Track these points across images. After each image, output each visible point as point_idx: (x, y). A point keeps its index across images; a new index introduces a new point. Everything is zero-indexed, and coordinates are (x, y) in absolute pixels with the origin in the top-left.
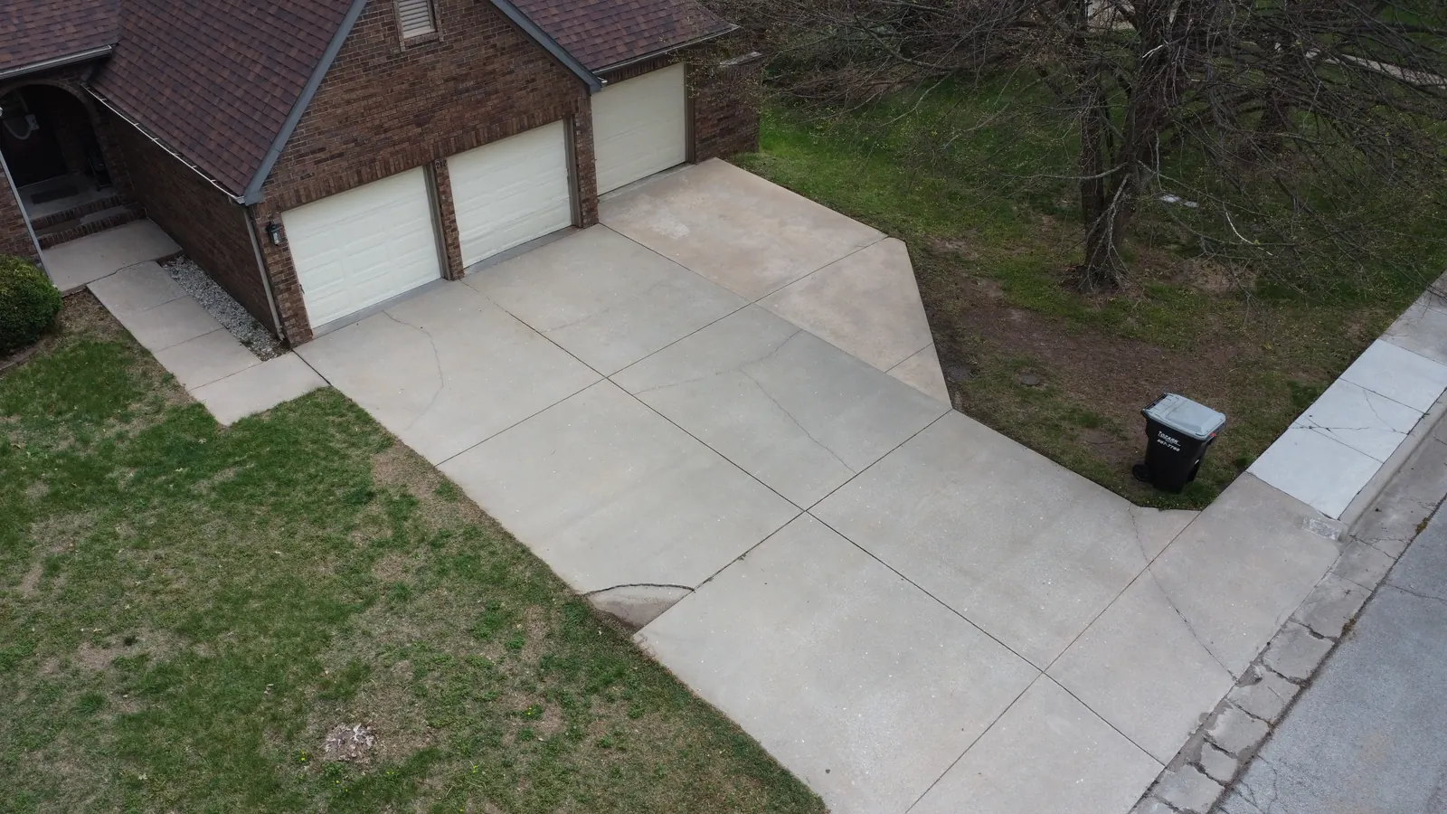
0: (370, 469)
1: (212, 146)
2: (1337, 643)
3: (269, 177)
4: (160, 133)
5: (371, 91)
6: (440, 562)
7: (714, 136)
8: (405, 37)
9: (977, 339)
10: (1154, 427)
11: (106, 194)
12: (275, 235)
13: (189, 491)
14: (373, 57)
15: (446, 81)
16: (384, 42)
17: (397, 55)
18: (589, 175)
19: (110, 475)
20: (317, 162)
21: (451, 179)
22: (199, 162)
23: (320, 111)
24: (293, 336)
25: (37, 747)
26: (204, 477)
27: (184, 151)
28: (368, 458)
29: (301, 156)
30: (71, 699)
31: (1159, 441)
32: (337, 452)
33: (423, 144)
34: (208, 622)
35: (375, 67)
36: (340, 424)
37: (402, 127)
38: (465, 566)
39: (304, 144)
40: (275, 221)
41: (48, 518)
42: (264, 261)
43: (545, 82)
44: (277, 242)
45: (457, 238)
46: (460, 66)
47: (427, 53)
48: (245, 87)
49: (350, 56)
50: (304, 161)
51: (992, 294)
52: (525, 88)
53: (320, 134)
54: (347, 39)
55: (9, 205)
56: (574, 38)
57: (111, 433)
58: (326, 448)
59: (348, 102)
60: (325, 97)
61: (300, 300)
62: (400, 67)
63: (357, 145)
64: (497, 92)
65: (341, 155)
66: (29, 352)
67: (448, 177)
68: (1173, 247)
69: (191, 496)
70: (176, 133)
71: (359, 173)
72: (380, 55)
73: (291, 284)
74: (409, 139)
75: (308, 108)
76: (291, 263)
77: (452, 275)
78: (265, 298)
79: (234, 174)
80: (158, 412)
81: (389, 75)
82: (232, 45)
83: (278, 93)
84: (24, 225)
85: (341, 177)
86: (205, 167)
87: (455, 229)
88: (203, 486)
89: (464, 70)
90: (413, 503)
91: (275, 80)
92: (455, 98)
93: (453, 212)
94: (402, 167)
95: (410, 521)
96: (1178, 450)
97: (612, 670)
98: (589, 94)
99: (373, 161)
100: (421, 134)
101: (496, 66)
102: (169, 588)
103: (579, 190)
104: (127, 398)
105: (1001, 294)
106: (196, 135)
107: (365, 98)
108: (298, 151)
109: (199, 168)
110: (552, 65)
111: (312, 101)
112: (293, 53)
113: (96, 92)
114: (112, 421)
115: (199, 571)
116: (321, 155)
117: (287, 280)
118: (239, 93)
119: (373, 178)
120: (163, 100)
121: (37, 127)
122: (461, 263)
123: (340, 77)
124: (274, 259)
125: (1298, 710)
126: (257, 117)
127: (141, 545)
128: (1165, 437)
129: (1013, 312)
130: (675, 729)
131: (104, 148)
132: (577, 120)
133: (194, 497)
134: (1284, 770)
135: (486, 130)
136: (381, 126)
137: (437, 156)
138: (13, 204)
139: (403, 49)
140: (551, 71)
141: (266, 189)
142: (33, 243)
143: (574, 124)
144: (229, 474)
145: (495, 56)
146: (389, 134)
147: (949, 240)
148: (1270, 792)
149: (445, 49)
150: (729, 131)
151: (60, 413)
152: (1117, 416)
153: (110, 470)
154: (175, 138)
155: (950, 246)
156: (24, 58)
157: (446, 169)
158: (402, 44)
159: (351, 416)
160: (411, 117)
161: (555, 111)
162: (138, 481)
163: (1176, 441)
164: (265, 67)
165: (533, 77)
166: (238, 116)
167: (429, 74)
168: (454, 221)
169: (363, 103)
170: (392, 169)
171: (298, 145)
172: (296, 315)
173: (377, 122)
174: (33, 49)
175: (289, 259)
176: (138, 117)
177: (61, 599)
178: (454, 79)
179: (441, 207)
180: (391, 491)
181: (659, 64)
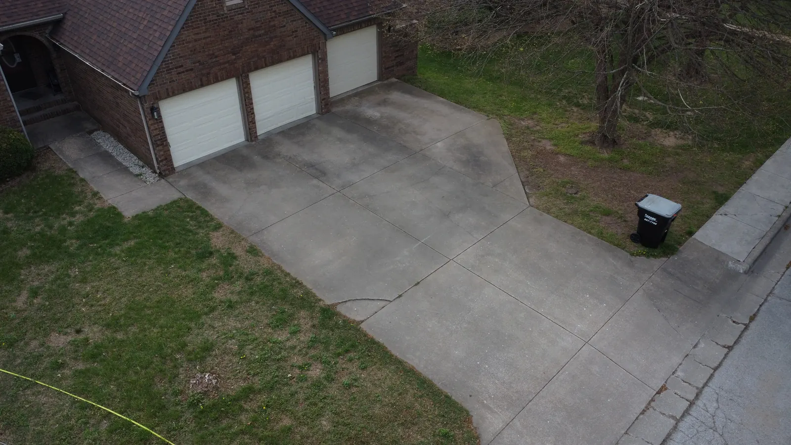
0: (209, 240)
1: (120, 65)
2: (747, 327)
3: (152, 81)
4: (90, 59)
5: (208, 34)
6: (250, 288)
7: (393, 66)
8: (227, 5)
9: (542, 170)
10: (642, 212)
11: (59, 97)
12: (155, 113)
13: (110, 252)
14: (209, 15)
15: (249, 30)
16: (215, 7)
17: (223, 15)
18: (326, 85)
19: (64, 244)
20: (179, 73)
21: (251, 85)
22: (113, 73)
23: (180, 44)
24: (164, 171)
25: (27, 388)
26: (118, 244)
27: (104, 68)
28: (208, 234)
29: (170, 69)
30: (46, 362)
31: (645, 219)
32: (191, 231)
33: (236, 65)
34: (122, 321)
35: (210, 21)
36: (192, 216)
37: (225, 55)
38: (265, 290)
39: (172, 63)
40: (155, 106)
41: (31, 267)
42: (149, 128)
43: (302, 32)
44: (156, 117)
45: (254, 118)
46: (256, 22)
47: (239, 14)
48: (138, 32)
49: (197, 15)
50: (171, 72)
51: (548, 148)
52: (291, 35)
53: (180, 57)
54: (195, 5)
55: (6, 99)
56: (317, 10)
57: (65, 222)
58: (184, 229)
59: (196, 40)
60: (184, 37)
61: (169, 150)
62: (224, 21)
63: (200, 65)
64: (276, 37)
65: (192, 70)
66: (18, 179)
67: (249, 84)
68: (645, 123)
69: (110, 255)
70: (99, 59)
71: (201, 80)
72: (213, 14)
73: (164, 141)
74: (228, 62)
75: (174, 43)
76: (164, 129)
77: (251, 138)
78: (149, 150)
79: (133, 79)
80: (90, 211)
81: (218, 26)
82: (131, 10)
83: (157, 34)
84: (14, 111)
85: (191, 82)
86: (116, 76)
87: (253, 113)
88: (117, 250)
89: (258, 25)
90: (235, 257)
91: (155, 27)
92: (253, 40)
93: (252, 104)
94: (224, 77)
95: (233, 267)
96: (656, 224)
97: (348, 344)
98: (326, 40)
99: (208, 74)
100: (235, 59)
101: (276, 22)
102: (99, 303)
103: (320, 93)
104: (73, 204)
105: (553, 148)
106: (111, 59)
107: (205, 38)
108: (169, 66)
109: (113, 77)
110: (306, 23)
111: (176, 39)
112: (165, 13)
113: (54, 39)
114: (64, 216)
115: (116, 294)
116: (181, 70)
117: (161, 139)
118: (135, 36)
119: (209, 83)
120: (92, 42)
121: (21, 60)
122: (256, 132)
123: (192, 26)
124: (154, 127)
125: (728, 362)
126: (145, 48)
127: (84, 281)
128: (649, 217)
129: (560, 156)
130: (385, 375)
131: (58, 71)
132: (319, 54)
133: (112, 255)
134: (722, 393)
135: (270, 58)
136: (213, 54)
137: (243, 72)
138: (9, 99)
139: (226, 12)
140: (306, 26)
141: (151, 88)
142: (19, 121)
143: (318, 57)
144: (132, 243)
145: (276, 17)
146: (217, 59)
147: (523, 120)
148: (715, 405)
149: (248, 12)
150: (401, 64)
151: (35, 212)
152: (620, 209)
153: (65, 241)
154: (99, 61)
155: (524, 123)
156: (14, 20)
157: (249, 79)
158: (225, 9)
159: (198, 212)
160: (230, 50)
161: (308, 49)
162: (80, 247)
163: (655, 219)
164: (149, 21)
165: (296, 29)
166: (135, 48)
167: (240, 26)
168: (253, 108)
169: (204, 41)
170: (219, 79)
171: (168, 64)
172: (166, 159)
173: (211, 52)
174: (20, 15)
175: (163, 127)
176: (78, 51)
177: (39, 309)
178: (253, 29)
179: (245, 100)
180: (222, 251)
181: (363, 25)
